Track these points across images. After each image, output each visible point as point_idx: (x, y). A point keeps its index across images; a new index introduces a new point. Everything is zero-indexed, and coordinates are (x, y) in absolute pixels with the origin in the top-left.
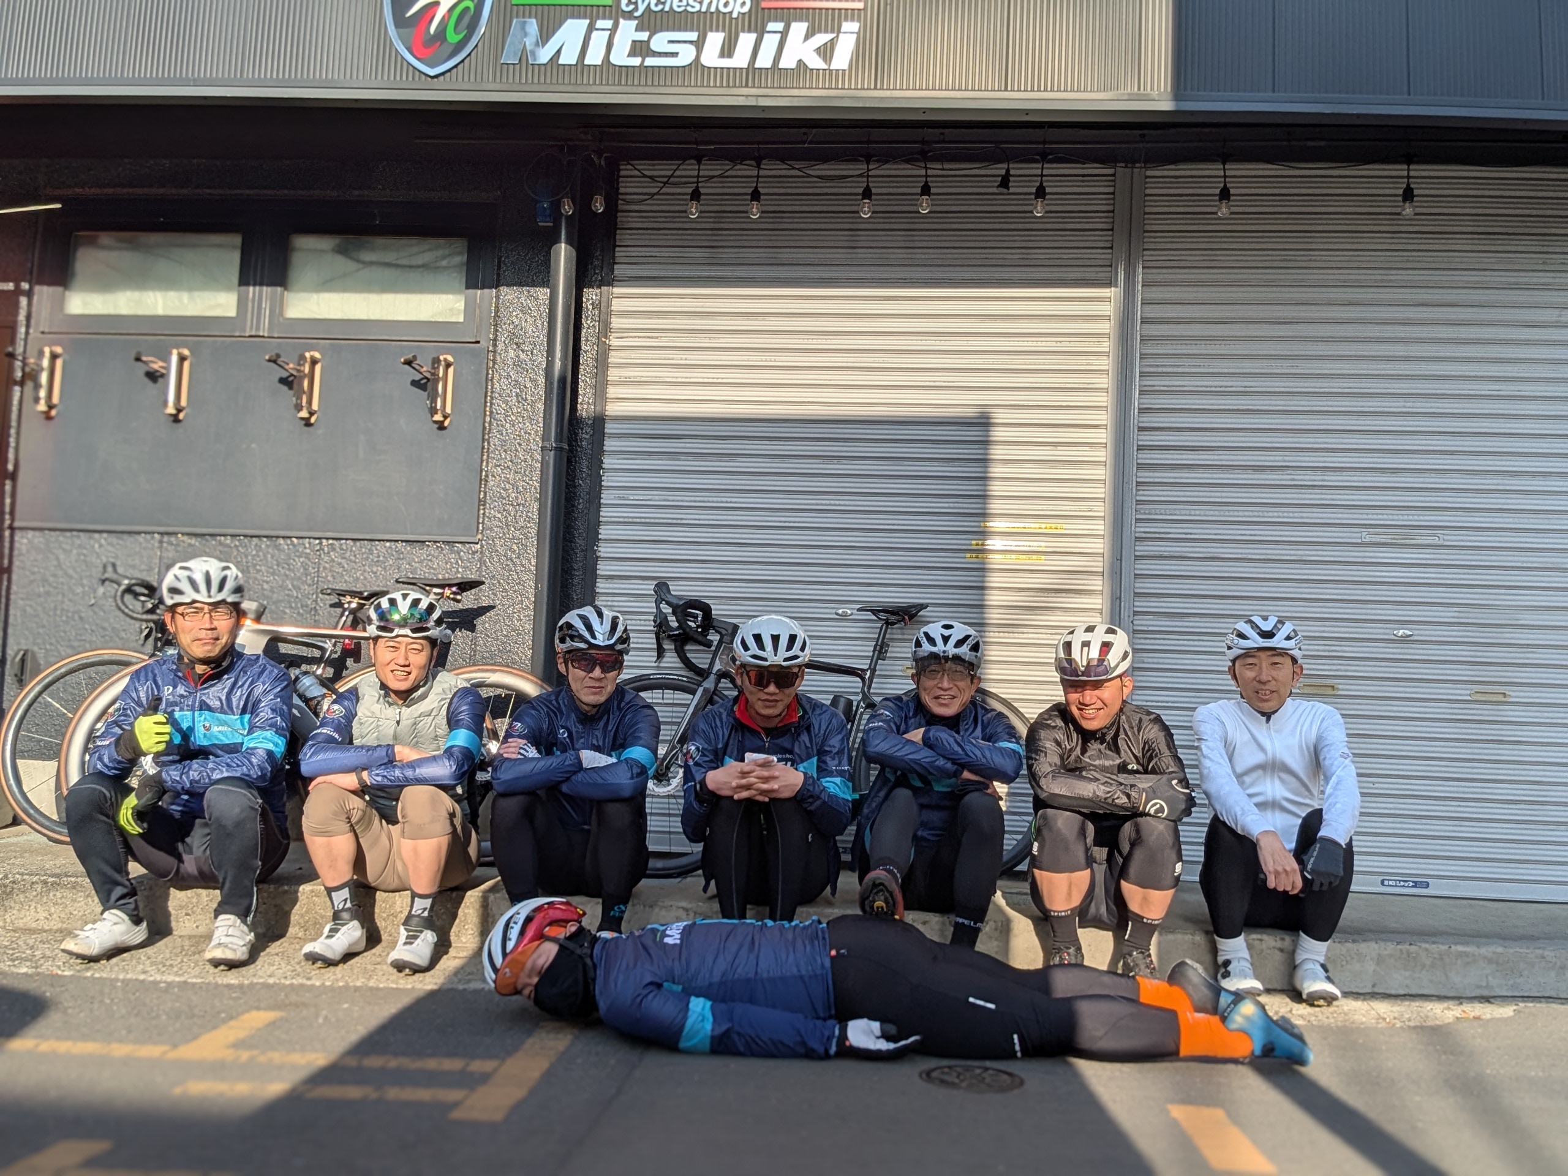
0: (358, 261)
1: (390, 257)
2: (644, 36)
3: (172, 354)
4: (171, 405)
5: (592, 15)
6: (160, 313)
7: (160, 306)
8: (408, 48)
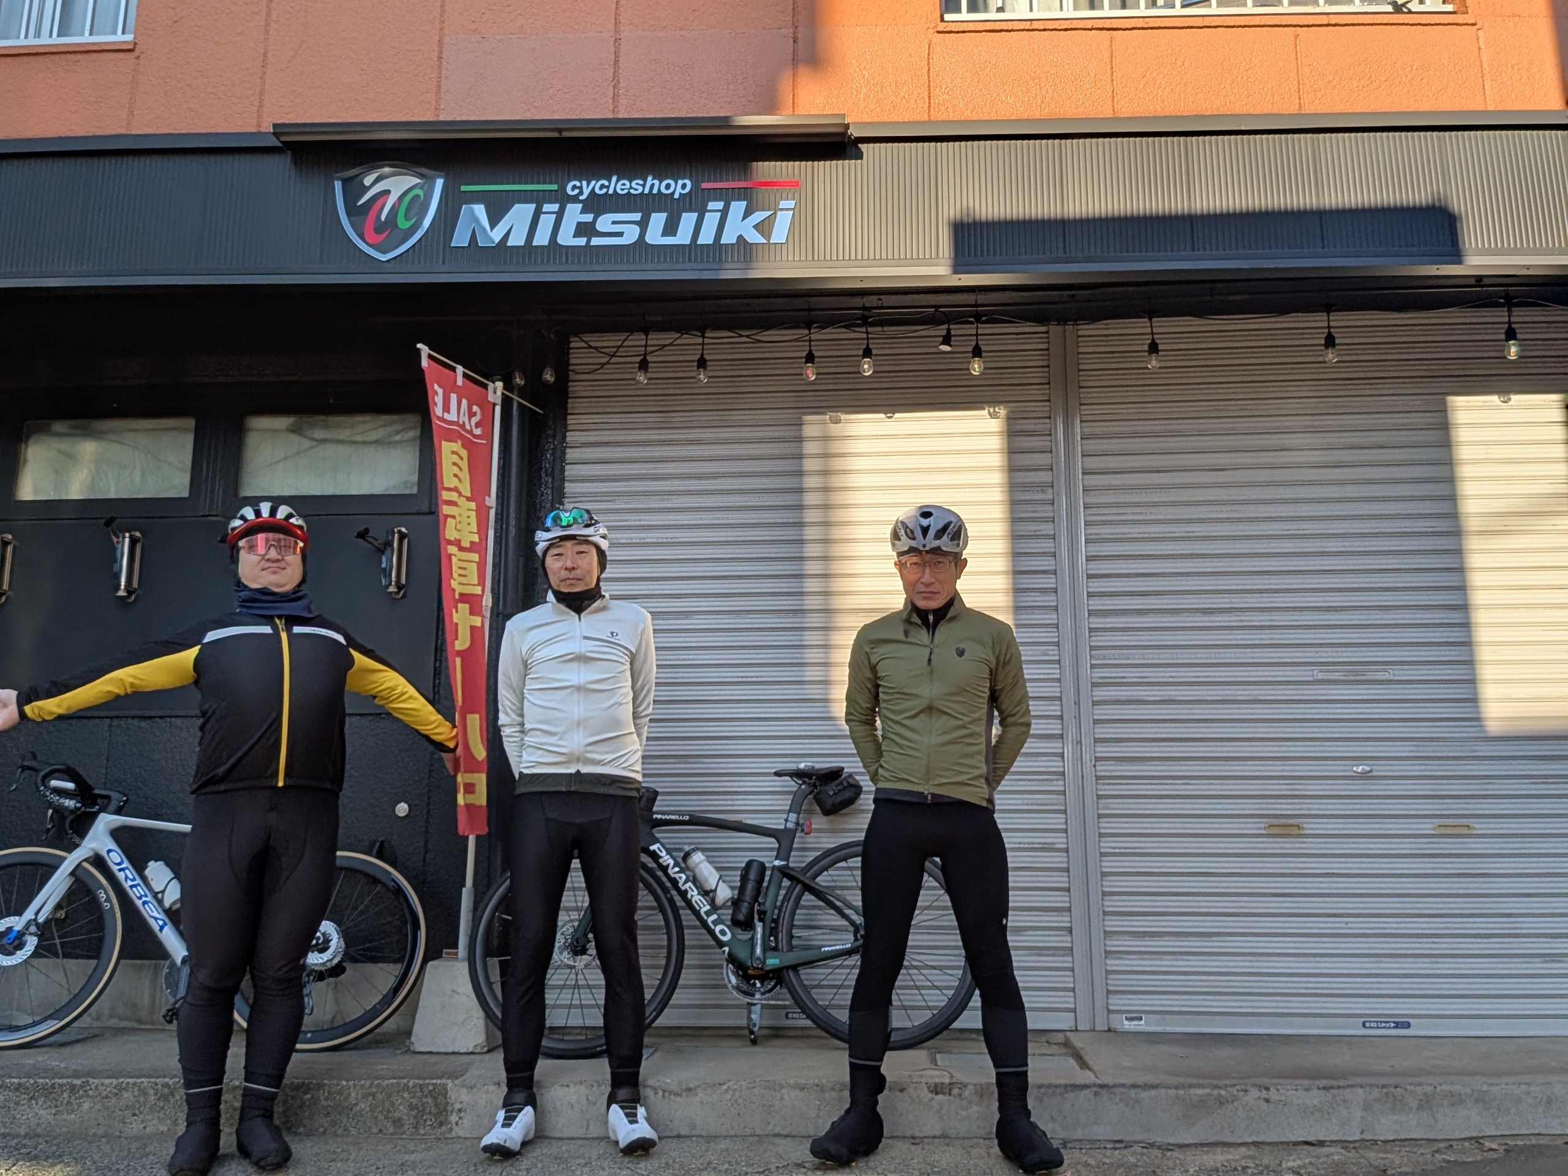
0: (313, 439)
1: (345, 434)
2: (588, 218)
3: (124, 537)
4: (123, 587)
5: (539, 199)
6: (112, 496)
7: (112, 489)
8: (362, 237)
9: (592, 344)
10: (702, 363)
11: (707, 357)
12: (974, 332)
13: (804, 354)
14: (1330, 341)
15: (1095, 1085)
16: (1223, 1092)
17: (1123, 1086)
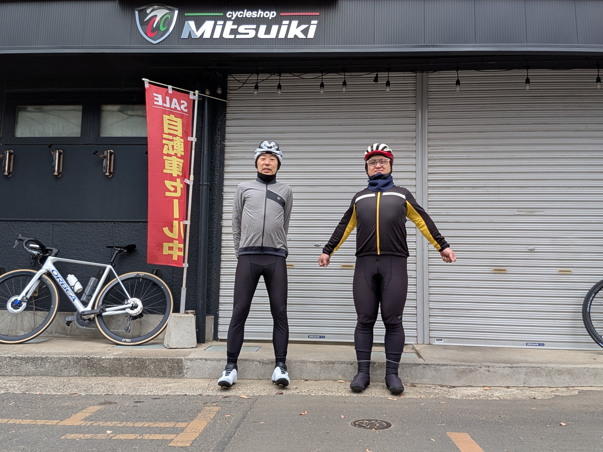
0: (128, 115)
2: (235, 27)
3: (56, 152)
4: (56, 171)
5: (216, 19)
6: (51, 136)
7: (51, 133)
8: (146, 34)
9: (237, 79)
10: (279, 87)
11: (281, 85)
12: (387, 75)
13: (320, 84)
14: (528, 81)
15: (424, 364)
16: (472, 368)
17: (434, 364)
